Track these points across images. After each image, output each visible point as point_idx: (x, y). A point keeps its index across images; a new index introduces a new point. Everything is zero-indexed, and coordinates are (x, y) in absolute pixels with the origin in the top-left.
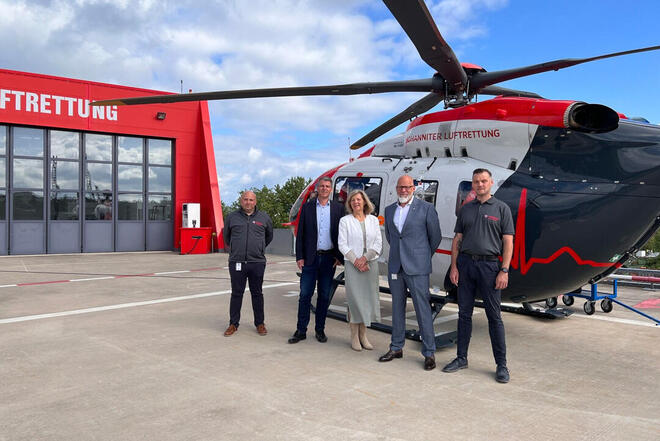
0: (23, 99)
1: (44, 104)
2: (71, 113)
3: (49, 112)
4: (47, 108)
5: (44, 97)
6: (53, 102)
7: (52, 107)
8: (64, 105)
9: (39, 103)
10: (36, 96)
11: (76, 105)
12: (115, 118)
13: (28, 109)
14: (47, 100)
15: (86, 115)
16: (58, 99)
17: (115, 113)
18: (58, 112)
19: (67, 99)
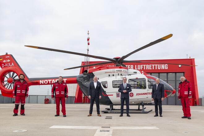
0: (146, 66)
1: (150, 67)
2: (156, 69)
3: (151, 69)
4: (151, 68)
5: (150, 65)
6: (152, 66)
7: (152, 68)
8: (155, 66)
9: (149, 67)
10: (148, 65)
11: (157, 66)
12: (167, 68)
13: (147, 69)
14: (151, 66)
15: (160, 69)
16: (153, 65)
17: (167, 67)
18: (153, 69)
19: (155, 65)
